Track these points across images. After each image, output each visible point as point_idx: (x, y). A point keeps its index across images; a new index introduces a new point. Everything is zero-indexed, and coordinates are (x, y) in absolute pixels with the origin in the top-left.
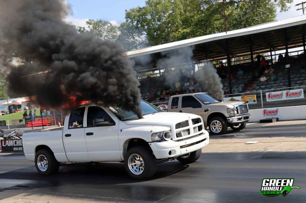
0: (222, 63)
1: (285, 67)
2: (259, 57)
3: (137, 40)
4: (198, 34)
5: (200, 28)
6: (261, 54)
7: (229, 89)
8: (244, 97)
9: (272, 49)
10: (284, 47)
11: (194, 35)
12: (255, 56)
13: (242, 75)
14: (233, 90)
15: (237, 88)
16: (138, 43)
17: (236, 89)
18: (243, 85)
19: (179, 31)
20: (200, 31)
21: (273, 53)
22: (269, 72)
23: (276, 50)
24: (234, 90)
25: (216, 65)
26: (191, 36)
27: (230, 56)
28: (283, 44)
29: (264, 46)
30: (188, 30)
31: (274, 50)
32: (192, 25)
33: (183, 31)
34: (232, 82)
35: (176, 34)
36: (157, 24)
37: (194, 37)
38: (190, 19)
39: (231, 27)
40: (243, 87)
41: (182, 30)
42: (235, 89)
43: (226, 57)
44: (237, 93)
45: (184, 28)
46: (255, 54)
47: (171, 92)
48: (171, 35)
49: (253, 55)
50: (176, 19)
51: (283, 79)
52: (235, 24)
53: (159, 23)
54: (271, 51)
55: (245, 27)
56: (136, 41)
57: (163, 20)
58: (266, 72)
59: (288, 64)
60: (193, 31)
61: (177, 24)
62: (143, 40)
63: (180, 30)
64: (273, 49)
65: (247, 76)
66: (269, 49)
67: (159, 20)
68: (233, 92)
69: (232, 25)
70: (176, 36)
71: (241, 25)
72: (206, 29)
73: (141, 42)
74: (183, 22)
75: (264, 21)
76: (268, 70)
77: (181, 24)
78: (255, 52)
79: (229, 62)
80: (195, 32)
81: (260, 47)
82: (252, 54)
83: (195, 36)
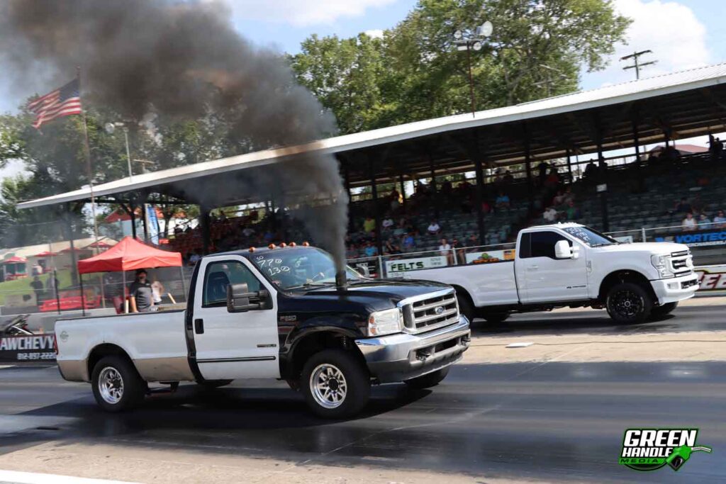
0: (464, 178)
1: (596, 189)
2: (543, 167)
4: (414, 115)
5: (418, 103)
6: (548, 162)
7: (478, 235)
8: (510, 252)
9: (571, 151)
10: (595, 147)
11: (407, 116)
12: (534, 165)
13: (508, 204)
14: (486, 236)
15: (496, 232)
17: (494, 235)
18: (508, 227)
19: (372, 109)
20: (420, 108)
21: (573, 159)
22: (564, 200)
23: (580, 154)
24: (490, 236)
25: (453, 184)
26: (400, 119)
27: (483, 164)
28: (590, 141)
29: (554, 144)
30: (391, 107)
31: (576, 153)
32: (402, 95)
33: (382, 108)
34: (485, 220)
35: (367, 115)
36: (325, 92)
37: (405, 122)
38: (397, 84)
39: (485, 102)
40: (509, 231)
41: (380, 106)
42: (491, 234)
43: (473, 166)
44: (495, 243)
45: (386, 102)
46: (534, 160)
47: (355, 240)
48: (357, 116)
49: (531, 163)
50: (368, 81)
51: (594, 215)
52: (495, 96)
53: (329, 89)
54: (568, 155)
55: (515, 103)
57: (340, 83)
58: (559, 198)
59: (601, 183)
60: (404, 108)
61: (368, 92)
63: (376, 106)
64: (574, 150)
65: (518, 208)
66: (565, 151)
67: (330, 84)
68: (487, 242)
69: (487, 96)
70: (368, 120)
71: (507, 98)
72: (432, 104)
74: (382, 89)
75: (554, 92)
76: (562, 195)
77: (379, 93)
78: (537, 156)
79: (480, 176)
80: (409, 110)
81: (546, 145)
82: (528, 162)
83: (408, 120)
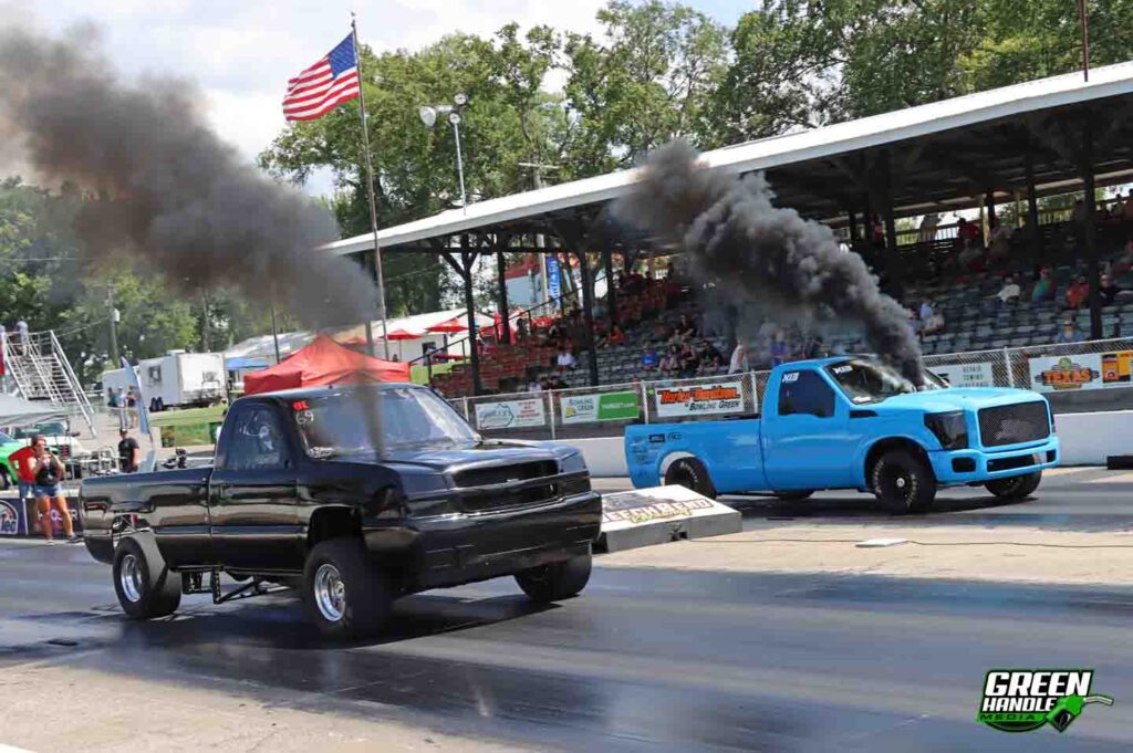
3: (808, 87)
16: (812, 100)
56: (807, 94)
62: (833, 89)
73: (823, 95)
